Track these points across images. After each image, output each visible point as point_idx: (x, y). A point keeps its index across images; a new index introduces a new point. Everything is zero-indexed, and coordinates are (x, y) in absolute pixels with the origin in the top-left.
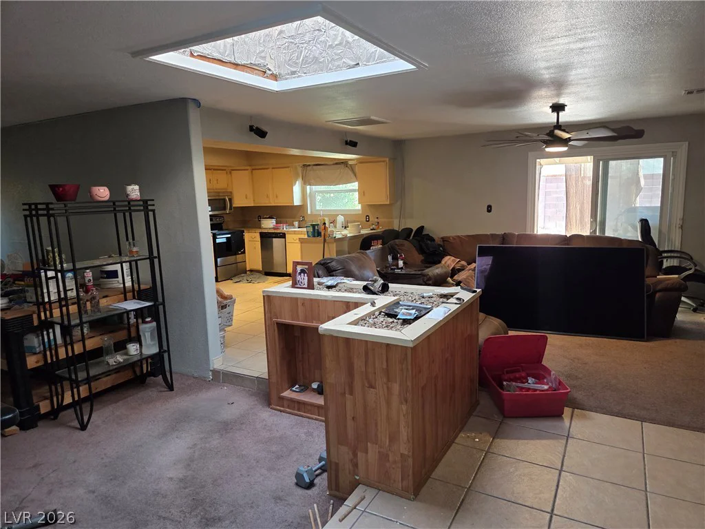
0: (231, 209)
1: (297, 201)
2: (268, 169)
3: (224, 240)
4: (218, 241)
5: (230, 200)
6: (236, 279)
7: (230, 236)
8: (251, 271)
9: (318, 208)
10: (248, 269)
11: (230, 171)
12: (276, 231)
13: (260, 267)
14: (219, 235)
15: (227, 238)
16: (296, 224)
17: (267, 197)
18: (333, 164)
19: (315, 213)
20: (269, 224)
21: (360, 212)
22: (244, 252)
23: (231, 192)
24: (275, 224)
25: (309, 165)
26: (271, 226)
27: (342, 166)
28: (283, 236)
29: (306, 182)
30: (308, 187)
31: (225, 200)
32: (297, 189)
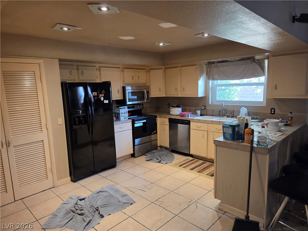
0: (148, 99)
1: (201, 94)
2: (178, 67)
3: (141, 124)
4: (136, 125)
5: (148, 92)
6: (149, 155)
7: (145, 121)
8: (161, 147)
9: (218, 99)
10: (158, 146)
11: (148, 69)
12: (182, 118)
13: (167, 145)
14: (137, 120)
15: (143, 123)
16: (199, 112)
17: (176, 89)
18: (239, 60)
19: (215, 103)
20: (176, 112)
21: (264, 105)
22: (156, 133)
23: (148, 86)
24: (181, 112)
25: (213, 63)
26: (178, 113)
27: (249, 61)
28: (188, 123)
29: (210, 76)
30: (211, 82)
31: (143, 92)
32: (201, 83)
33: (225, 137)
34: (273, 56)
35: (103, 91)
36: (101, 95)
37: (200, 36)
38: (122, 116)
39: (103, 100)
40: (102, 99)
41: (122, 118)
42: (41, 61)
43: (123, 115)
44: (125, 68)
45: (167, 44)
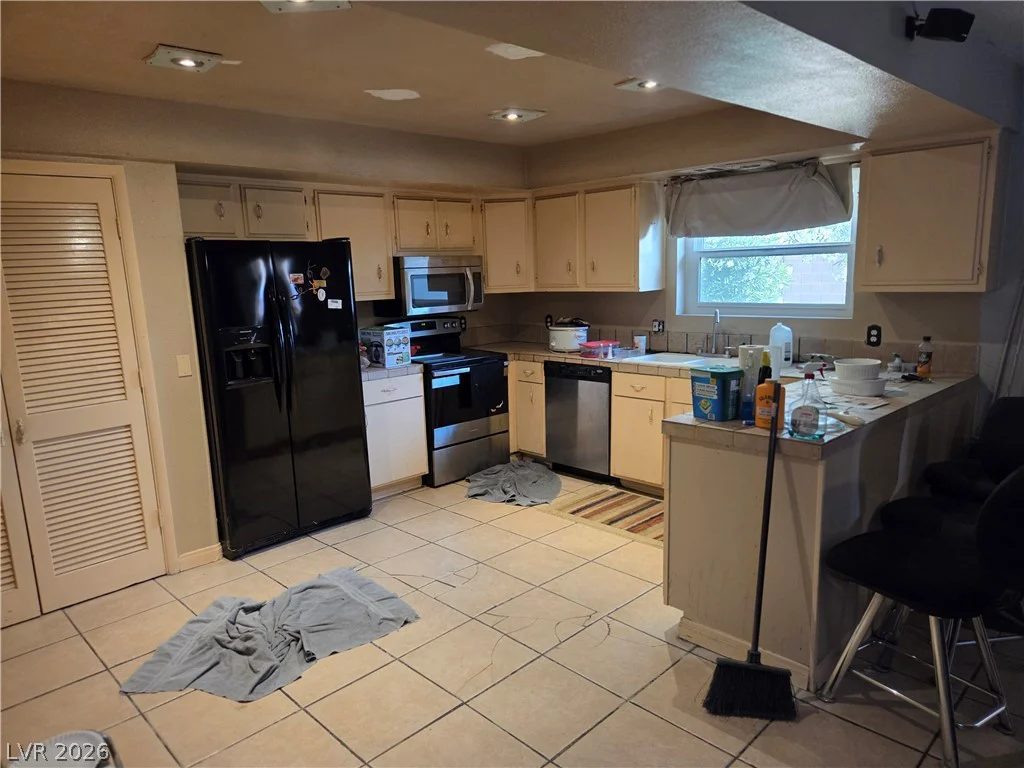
0: (477, 298)
1: (647, 281)
2: (574, 194)
3: (455, 381)
4: (436, 384)
5: (478, 277)
6: (480, 480)
7: (468, 370)
8: (521, 455)
9: (704, 298)
10: (511, 451)
11: (478, 202)
12: (587, 361)
13: (540, 448)
14: (440, 368)
15: (461, 375)
16: (641, 341)
17: (569, 267)
18: (769, 169)
19: (693, 313)
20: (569, 340)
21: (849, 315)
22: (505, 409)
23: (480, 257)
24: (584, 340)
25: (689, 178)
26: (575, 346)
28: (604, 375)
29: (677, 224)
30: (680, 241)
31: (462, 277)
32: (649, 245)
33: (698, 414)
34: (874, 154)
35: (324, 269)
36: (316, 283)
37: (631, 87)
38: (389, 354)
39: (326, 300)
40: (322, 295)
41: (390, 361)
42: (117, 170)
43: (392, 350)
44: (399, 198)
45: (531, 116)
